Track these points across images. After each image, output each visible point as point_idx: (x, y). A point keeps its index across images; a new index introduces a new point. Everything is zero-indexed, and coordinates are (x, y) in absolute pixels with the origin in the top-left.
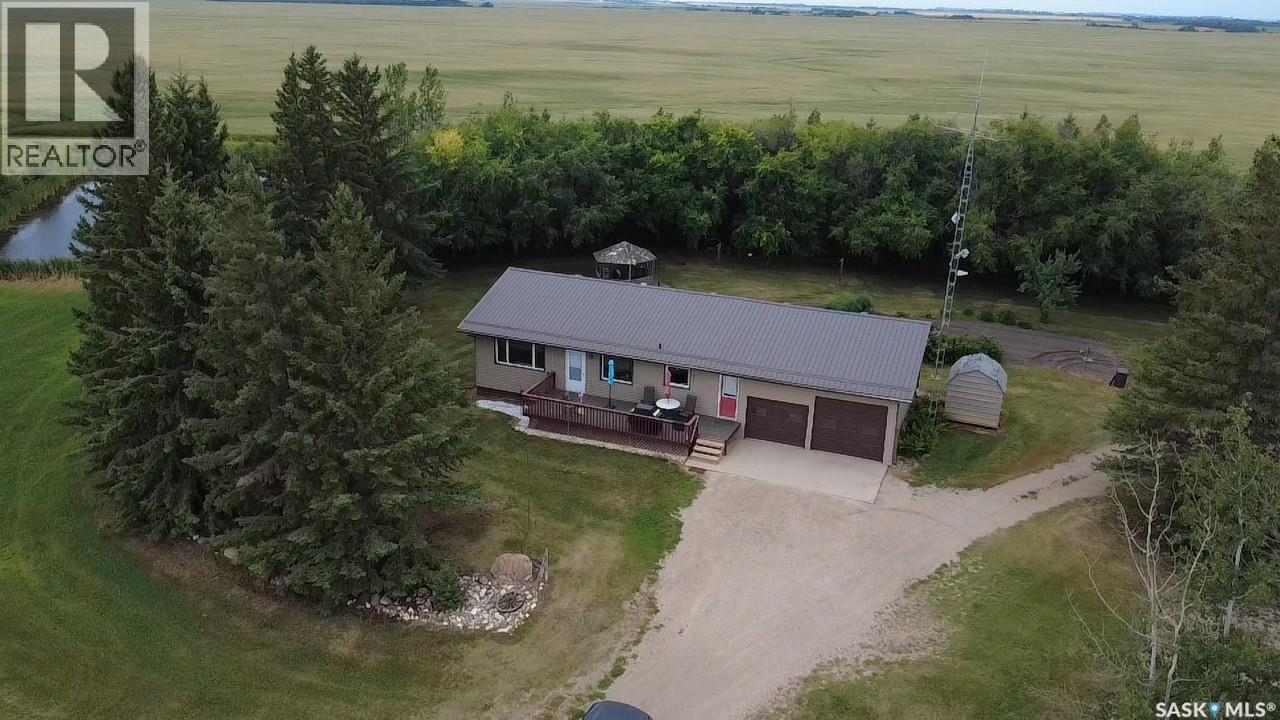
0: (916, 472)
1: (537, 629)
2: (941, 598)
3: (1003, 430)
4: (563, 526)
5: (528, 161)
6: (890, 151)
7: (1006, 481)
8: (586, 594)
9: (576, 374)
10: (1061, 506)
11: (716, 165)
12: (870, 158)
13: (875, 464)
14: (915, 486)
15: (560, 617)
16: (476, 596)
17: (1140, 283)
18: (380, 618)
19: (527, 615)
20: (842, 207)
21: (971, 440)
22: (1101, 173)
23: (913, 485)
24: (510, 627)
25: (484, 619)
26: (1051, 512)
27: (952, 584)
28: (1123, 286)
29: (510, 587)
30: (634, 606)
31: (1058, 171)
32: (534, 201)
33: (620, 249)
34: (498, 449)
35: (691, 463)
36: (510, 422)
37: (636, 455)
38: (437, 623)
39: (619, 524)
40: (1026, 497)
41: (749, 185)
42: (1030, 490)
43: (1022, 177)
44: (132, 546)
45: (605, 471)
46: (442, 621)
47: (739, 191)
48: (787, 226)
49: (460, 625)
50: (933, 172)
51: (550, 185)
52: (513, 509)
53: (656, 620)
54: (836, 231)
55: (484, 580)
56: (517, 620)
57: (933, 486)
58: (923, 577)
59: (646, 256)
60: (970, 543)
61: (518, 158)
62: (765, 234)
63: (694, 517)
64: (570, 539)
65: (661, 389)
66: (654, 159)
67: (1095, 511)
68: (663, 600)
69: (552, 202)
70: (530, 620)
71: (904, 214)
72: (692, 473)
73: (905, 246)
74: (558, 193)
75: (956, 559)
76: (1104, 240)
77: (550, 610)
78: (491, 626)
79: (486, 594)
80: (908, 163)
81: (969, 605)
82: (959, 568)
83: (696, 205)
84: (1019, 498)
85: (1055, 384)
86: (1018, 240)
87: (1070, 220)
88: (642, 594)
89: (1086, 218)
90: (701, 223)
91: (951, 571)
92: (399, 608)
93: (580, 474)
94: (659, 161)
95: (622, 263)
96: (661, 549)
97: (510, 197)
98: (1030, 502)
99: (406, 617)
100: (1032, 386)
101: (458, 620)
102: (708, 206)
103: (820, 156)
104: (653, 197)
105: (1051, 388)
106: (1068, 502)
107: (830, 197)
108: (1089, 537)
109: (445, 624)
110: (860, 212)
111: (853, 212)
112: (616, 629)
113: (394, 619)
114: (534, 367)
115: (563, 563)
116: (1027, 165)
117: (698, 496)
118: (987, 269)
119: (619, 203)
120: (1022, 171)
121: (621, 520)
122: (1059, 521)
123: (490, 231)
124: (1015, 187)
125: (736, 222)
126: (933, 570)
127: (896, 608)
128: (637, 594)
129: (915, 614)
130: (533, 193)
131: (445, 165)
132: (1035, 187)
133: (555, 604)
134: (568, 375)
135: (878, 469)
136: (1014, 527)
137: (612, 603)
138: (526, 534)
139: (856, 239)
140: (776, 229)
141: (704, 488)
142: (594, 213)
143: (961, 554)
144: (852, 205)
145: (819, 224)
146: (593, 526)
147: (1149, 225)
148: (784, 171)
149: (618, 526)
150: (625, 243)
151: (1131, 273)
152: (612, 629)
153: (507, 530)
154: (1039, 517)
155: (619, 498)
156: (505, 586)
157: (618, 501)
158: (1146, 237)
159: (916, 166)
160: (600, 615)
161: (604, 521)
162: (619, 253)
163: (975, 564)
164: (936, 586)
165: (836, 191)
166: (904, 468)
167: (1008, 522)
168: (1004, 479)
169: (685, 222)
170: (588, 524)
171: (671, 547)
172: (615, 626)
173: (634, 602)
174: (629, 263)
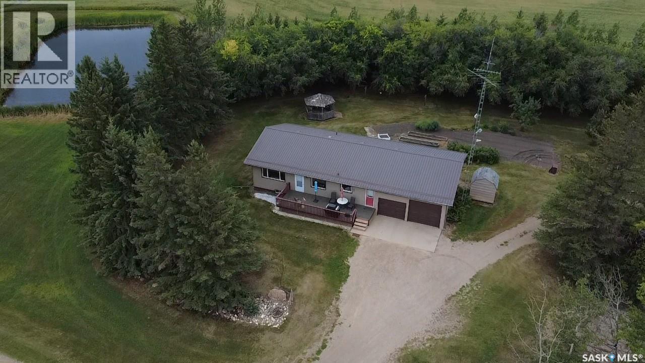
0: (454, 232)
1: (290, 325)
2: (461, 304)
3: (496, 203)
4: (297, 269)
5: (271, 56)
6: (451, 40)
7: (495, 236)
8: (309, 308)
9: (300, 184)
10: (518, 249)
11: (363, 49)
12: (440, 44)
13: (436, 229)
14: (453, 241)
15: (299, 319)
16: (262, 308)
17: (570, 110)
18: (224, 320)
19: (285, 319)
20: (426, 69)
21: (480, 211)
22: (555, 55)
23: (453, 240)
24: (278, 325)
25: (267, 320)
26: (513, 253)
27: (466, 297)
28: (562, 111)
29: (277, 304)
30: (330, 313)
31: (533, 55)
32: (274, 76)
33: (317, 98)
34: (266, 224)
35: (353, 231)
36: (271, 207)
37: (329, 226)
38: (247, 322)
39: (322, 267)
40: (503, 245)
41: (380, 60)
42: (505, 241)
43: (515, 57)
44: (111, 281)
45: (314, 237)
46: (249, 321)
47: (375, 62)
48: (399, 79)
49: (257, 323)
50: (472, 51)
51: (282, 67)
52: (275, 260)
53: (340, 319)
54: (423, 82)
55: (265, 300)
56: (281, 321)
57: (461, 240)
58: (454, 294)
59: (330, 101)
60: (476, 273)
61: (266, 54)
62: (388, 84)
63: (355, 262)
64: (302, 277)
65: (339, 193)
66: (333, 48)
67: (533, 251)
68: (342, 310)
69: (284, 75)
70: (286, 321)
71: (456, 74)
72: (354, 237)
73: (457, 91)
74: (287, 70)
75: (469, 283)
76: (554, 90)
77: (294, 316)
78: (270, 324)
79: (267, 307)
80: (459, 47)
81: (472, 308)
82: (470, 288)
83: (353, 70)
84: (499, 246)
85: (523, 173)
86: (512, 89)
87: (537, 81)
88: (333, 306)
89: (545, 79)
90: (357, 80)
91: (466, 289)
92: (231, 315)
93: (304, 238)
94: (335, 49)
95: (319, 106)
96: (341, 281)
97: (263, 74)
98: (505, 248)
99: (234, 320)
100: (512, 175)
101: (256, 321)
102: (360, 70)
103: (415, 44)
104: (332, 68)
105: (521, 176)
106: (521, 247)
107: (420, 65)
108: (529, 267)
109: (251, 322)
110: (435, 73)
111: (431, 72)
112: (323, 325)
113: (229, 320)
114: (280, 180)
115: (299, 291)
116: (518, 51)
117: (357, 250)
118: (496, 103)
119: (316, 73)
120: (515, 55)
121: (323, 265)
122: (516, 258)
123: (253, 90)
124: (512, 62)
125: (374, 76)
126: (459, 289)
127: (441, 310)
128: (331, 306)
129: (449, 313)
130: (274, 72)
131: (230, 59)
132: (521, 62)
133: (296, 313)
134: (296, 184)
135: (437, 232)
136: (496, 263)
137: (320, 311)
138: (282, 274)
139: (433, 88)
140: (393, 82)
141: (359, 245)
142: (303, 79)
143: (472, 280)
144: (431, 68)
145: (415, 78)
146: (311, 269)
147: (576, 82)
148: (397, 52)
149: (322, 268)
150: (320, 94)
151: (567, 104)
152: (321, 325)
153: (273, 272)
154: (508, 257)
155: (321, 252)
156: (275, 303)
157: (321, 254)
158: (575, 88)
159: (463, 49)
160: (316, 318)
161: (316, 266)
162: (317, 100)
163: (477, 285)
164: (459, 298)
165: (423, 61)
166: (449, 231)
167: (493, 260)
168: (493, 234)
169: (348, 78)
170: (309, 268)
171: (345, 281)
172: (322, 323)
173: (330, 311)
174: (322, 106)
